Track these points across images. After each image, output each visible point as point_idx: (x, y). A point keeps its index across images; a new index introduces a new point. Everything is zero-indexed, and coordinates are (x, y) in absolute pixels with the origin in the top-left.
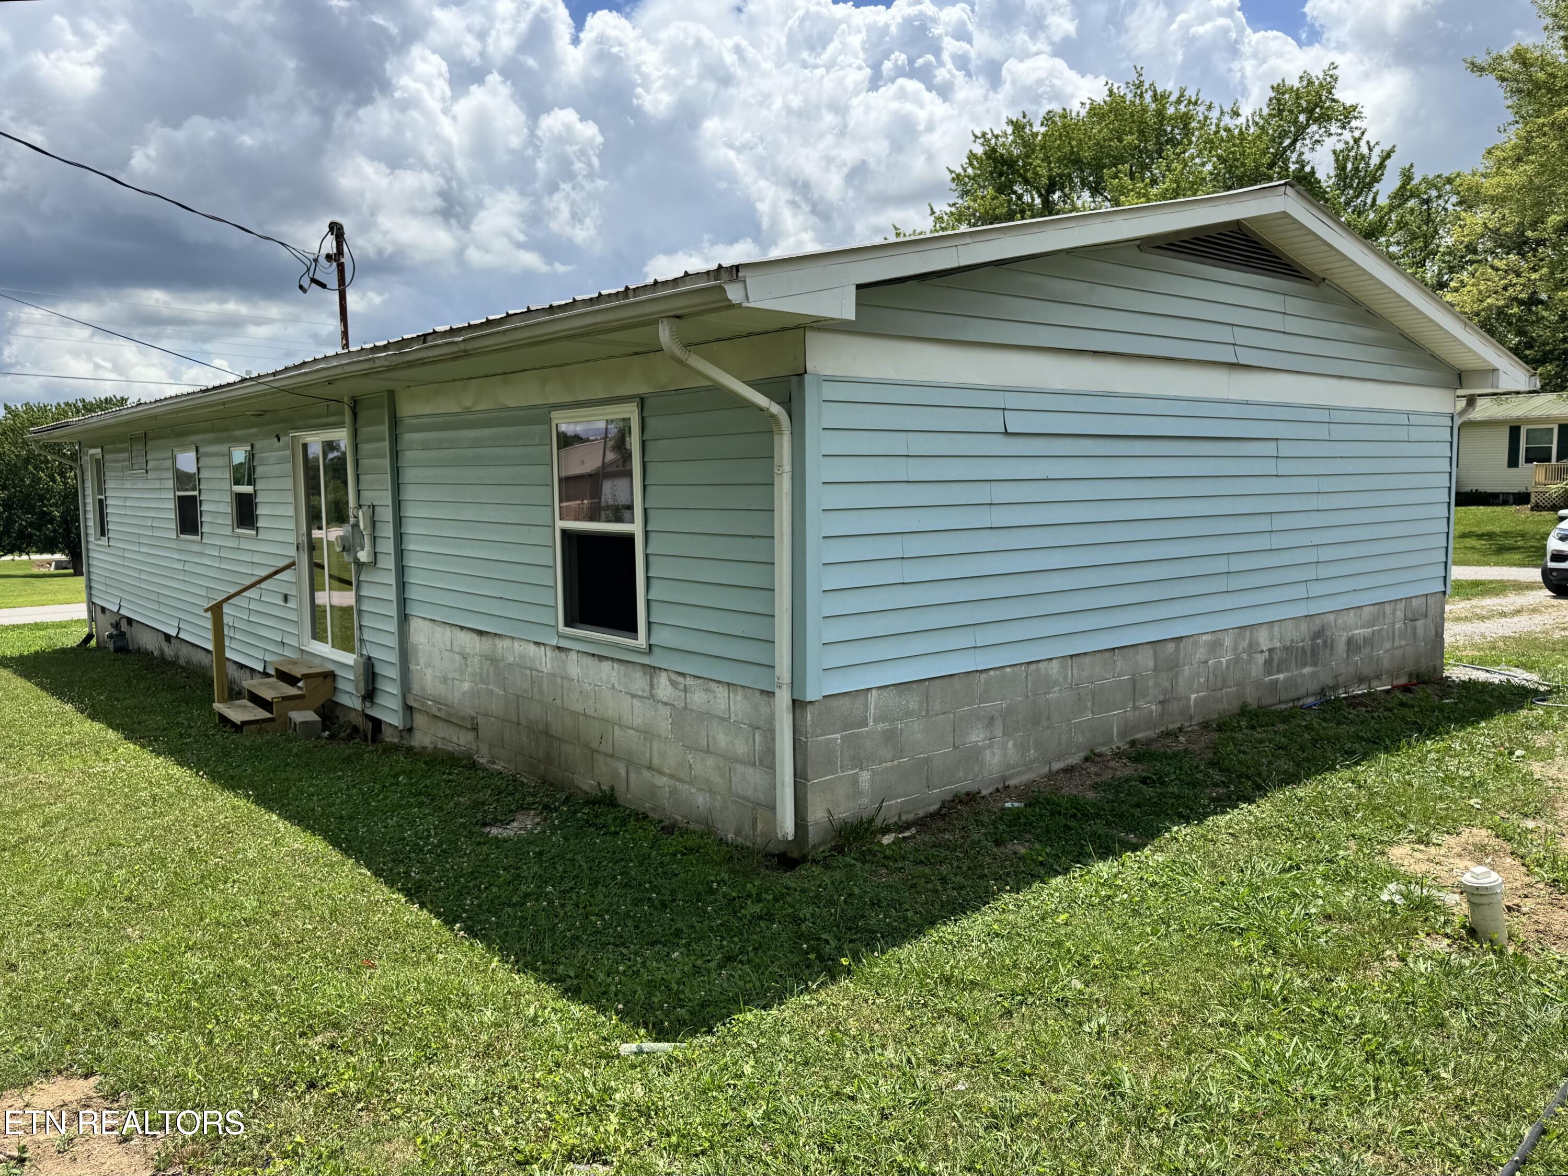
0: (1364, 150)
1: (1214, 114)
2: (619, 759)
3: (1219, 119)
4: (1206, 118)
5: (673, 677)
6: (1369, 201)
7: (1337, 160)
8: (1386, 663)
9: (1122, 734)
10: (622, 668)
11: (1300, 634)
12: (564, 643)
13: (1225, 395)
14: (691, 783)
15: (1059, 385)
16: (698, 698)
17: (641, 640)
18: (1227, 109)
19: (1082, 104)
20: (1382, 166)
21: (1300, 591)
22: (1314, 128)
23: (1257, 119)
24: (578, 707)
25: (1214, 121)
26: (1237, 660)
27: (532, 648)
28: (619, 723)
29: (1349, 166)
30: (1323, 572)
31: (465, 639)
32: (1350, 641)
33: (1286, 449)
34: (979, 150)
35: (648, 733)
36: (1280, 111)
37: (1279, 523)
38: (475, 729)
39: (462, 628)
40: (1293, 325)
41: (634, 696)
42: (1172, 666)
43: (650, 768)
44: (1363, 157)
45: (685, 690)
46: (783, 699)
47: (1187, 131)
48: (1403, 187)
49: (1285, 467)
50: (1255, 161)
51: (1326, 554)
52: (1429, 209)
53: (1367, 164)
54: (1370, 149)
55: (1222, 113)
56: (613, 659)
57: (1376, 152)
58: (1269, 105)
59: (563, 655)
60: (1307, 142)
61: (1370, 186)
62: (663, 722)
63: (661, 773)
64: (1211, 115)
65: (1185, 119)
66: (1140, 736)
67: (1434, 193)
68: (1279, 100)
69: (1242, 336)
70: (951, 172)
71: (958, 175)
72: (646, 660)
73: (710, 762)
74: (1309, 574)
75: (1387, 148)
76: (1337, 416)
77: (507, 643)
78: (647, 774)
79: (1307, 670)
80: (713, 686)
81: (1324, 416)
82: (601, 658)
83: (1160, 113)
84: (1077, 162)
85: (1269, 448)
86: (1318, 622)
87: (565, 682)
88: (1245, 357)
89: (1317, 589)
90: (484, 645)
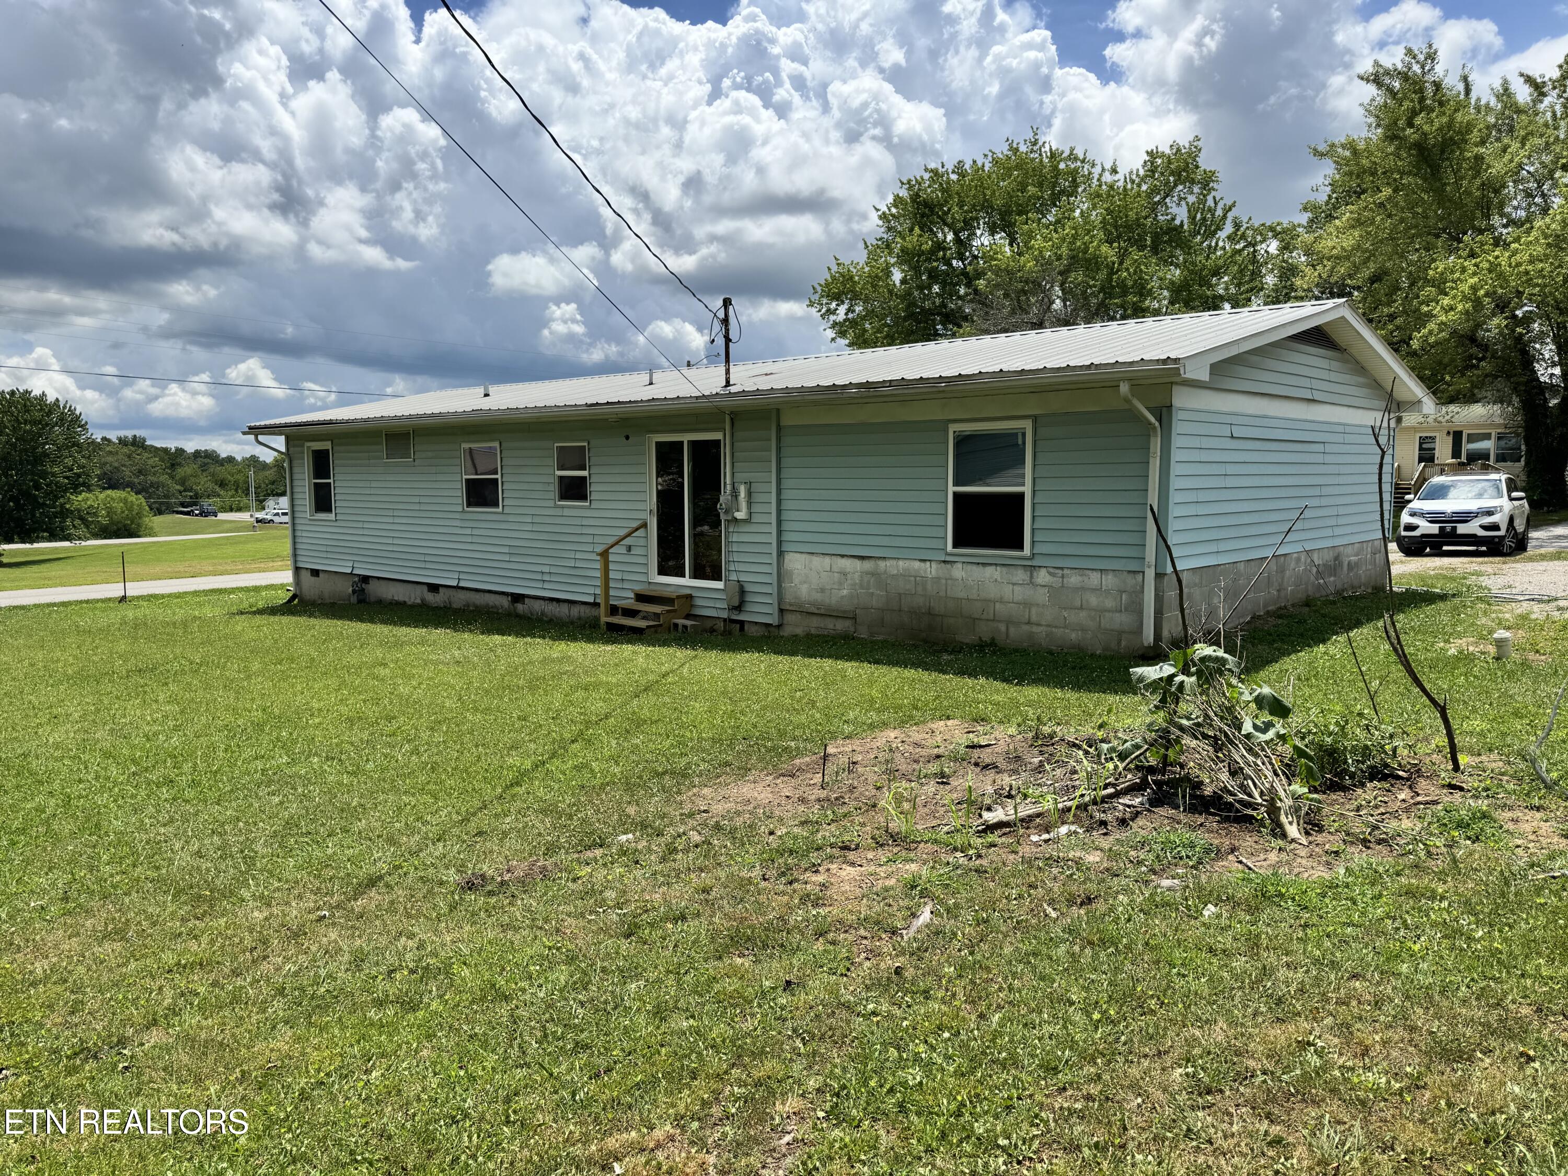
0: (1210, 202)
1: (1097, 171)
2: (999, 621)
3: (1101, 175)
4: (1090, 173)
5: (1051, 570)
6: (1213, 244)
7: (1189, 211)
8: (1363, 580)
9: (1264, 607)
10: (1005, 569)
11: (1328, 556)
12: (948, 558)
13: (1304, 417)
14: (1065, 627)
15: (1250, 412)
16: (1074, 580)
17: (1027, 551)
18: (1108, 166)
19: (986, 156)
20: (1225, 217)
21: (1329, 532)
22: (1180, 187)
23: (1134, 177)
24: (962, 595)
25: (1096, 176)
26: (1306, 569)
27: (917, 564)
28: (1001, 601)
29: (1199, 216)
30: (1342, 521)
31: (847, 564)
32: (1349, 563)
33: (1328, 448)
34: (904, 193)
35: (1027, 604)
36: (1153, 172)
37: (1325, 491)
38: (854, 618)
39: (843, 556)
40: (1333, 376)
41: (1014, 584)
42: (1282, 570)
43: (1029, 623)
44: (1210, 210)
45: (1063, 577)
46: (1150, 574)
47: (1075, 184)
48: (1235, 233)
49: (1328, 458)
50: (1137, 214)
51: (1342, 511)
52: (1255, 251)
53: (1213, 215)
54: (1216, 203)
55: (1103, 170)
56: (996, 565)
57: (1220, 205)
58: (1143, 167)
59: (949, 566)
60: (1175, 199)
61: (1215, 232)
62: (1042, 596)
63: (1039, 625)
64: (1093, 170)
65: (1074, 173)
66: (1270, 608)
67: (1259, 238)
68: (1152, 163)
69: (1316, 384)
70: (878, 210)
71: (884, 213)
72: (1029, 563)
73: (1083, 614)
74: (1332, 522)
75: (1229, 203)
76: (1348, 429)
77: (888, 563)
78: (1026, 628)
79: (1332, 579)
80: (1087, 572)
81: (1341, 429)
82: (984, 564)
83: (1055, 168)
84: (987, 206)
85: (1320, 448)
86: (1337, 550)
87: (949, 582)
88: (1317, 396)
89: (1338, 531)
90: (868, 565)
